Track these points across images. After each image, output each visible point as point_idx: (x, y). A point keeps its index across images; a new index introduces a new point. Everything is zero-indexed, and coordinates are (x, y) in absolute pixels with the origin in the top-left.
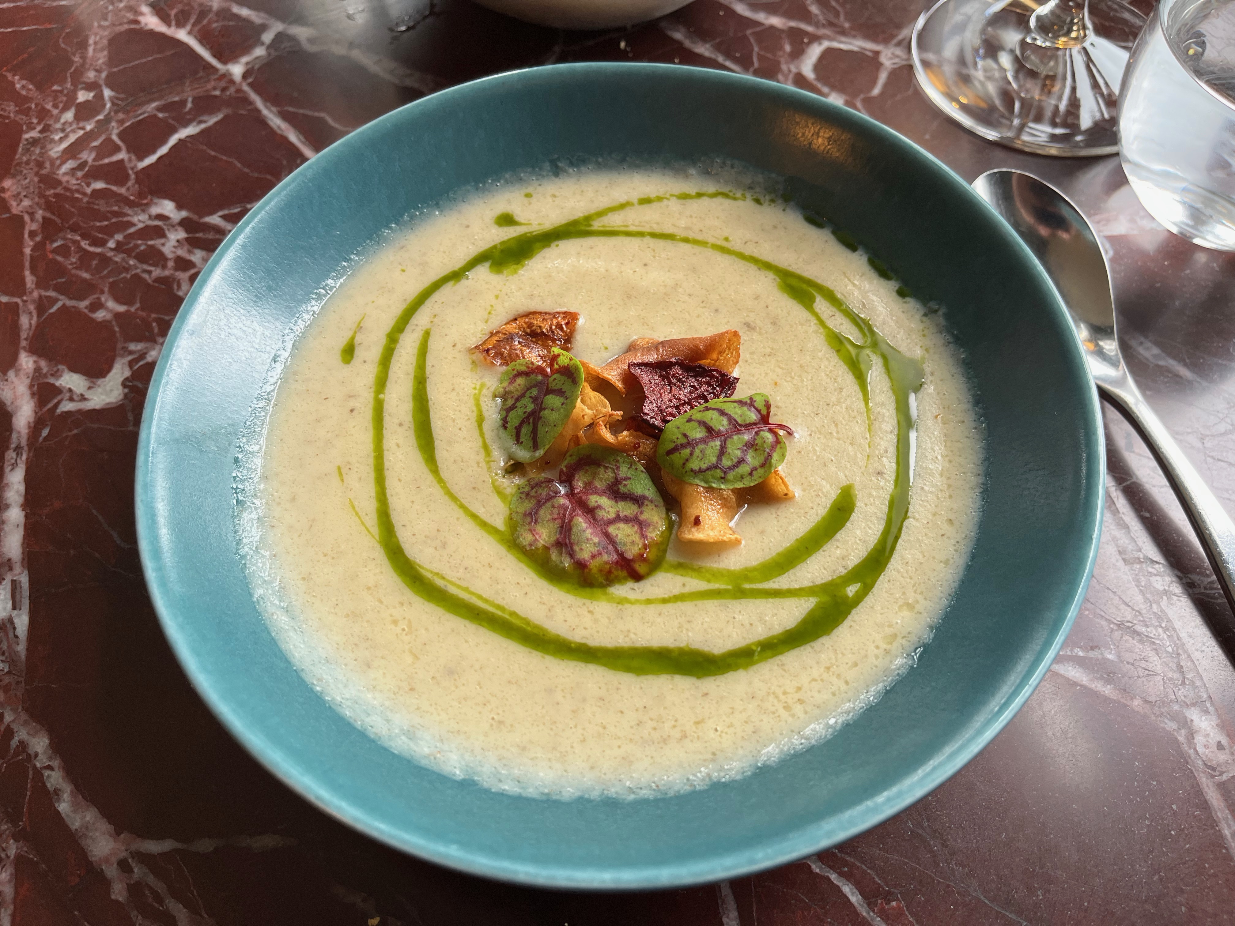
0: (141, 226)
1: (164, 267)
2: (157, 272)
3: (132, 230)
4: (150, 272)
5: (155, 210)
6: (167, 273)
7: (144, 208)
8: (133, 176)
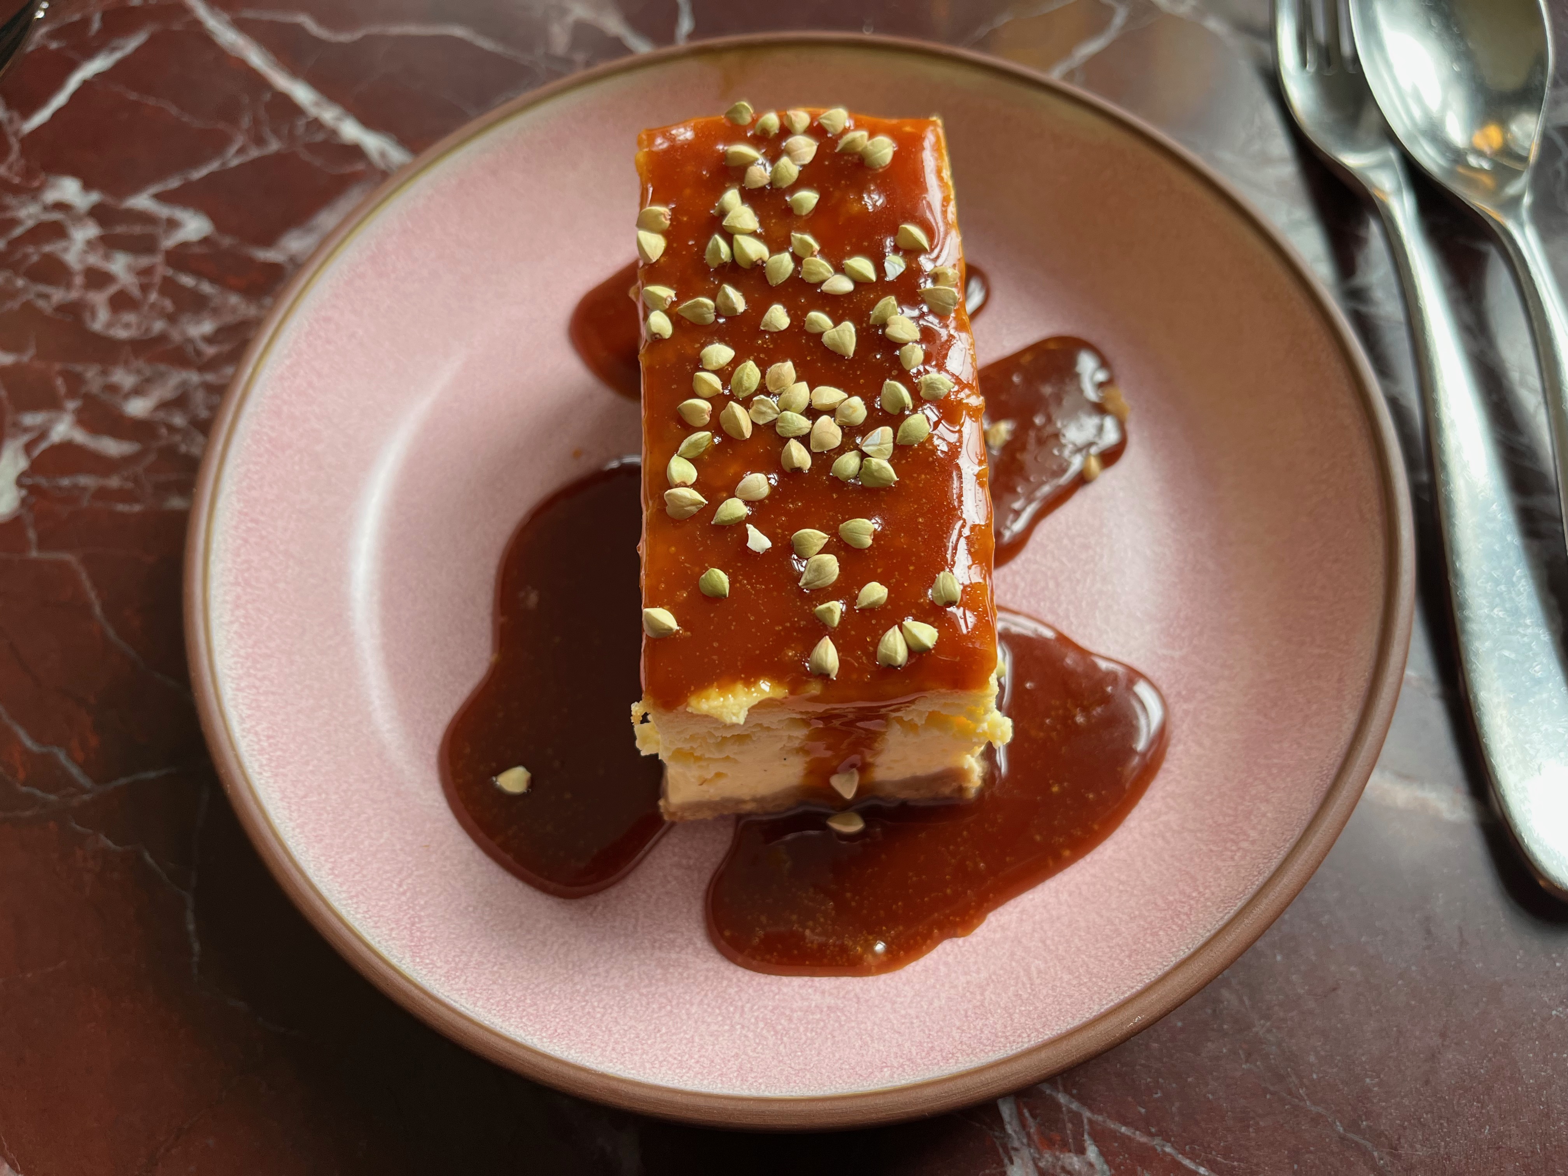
0: (30, 223)
1: (69, 286)
2: (58, 295)
3: (18, 232)
4: (46, 297)
5: (51, 196)
6: (74, 295)
7: (34, 194)
8: (16, 147)
